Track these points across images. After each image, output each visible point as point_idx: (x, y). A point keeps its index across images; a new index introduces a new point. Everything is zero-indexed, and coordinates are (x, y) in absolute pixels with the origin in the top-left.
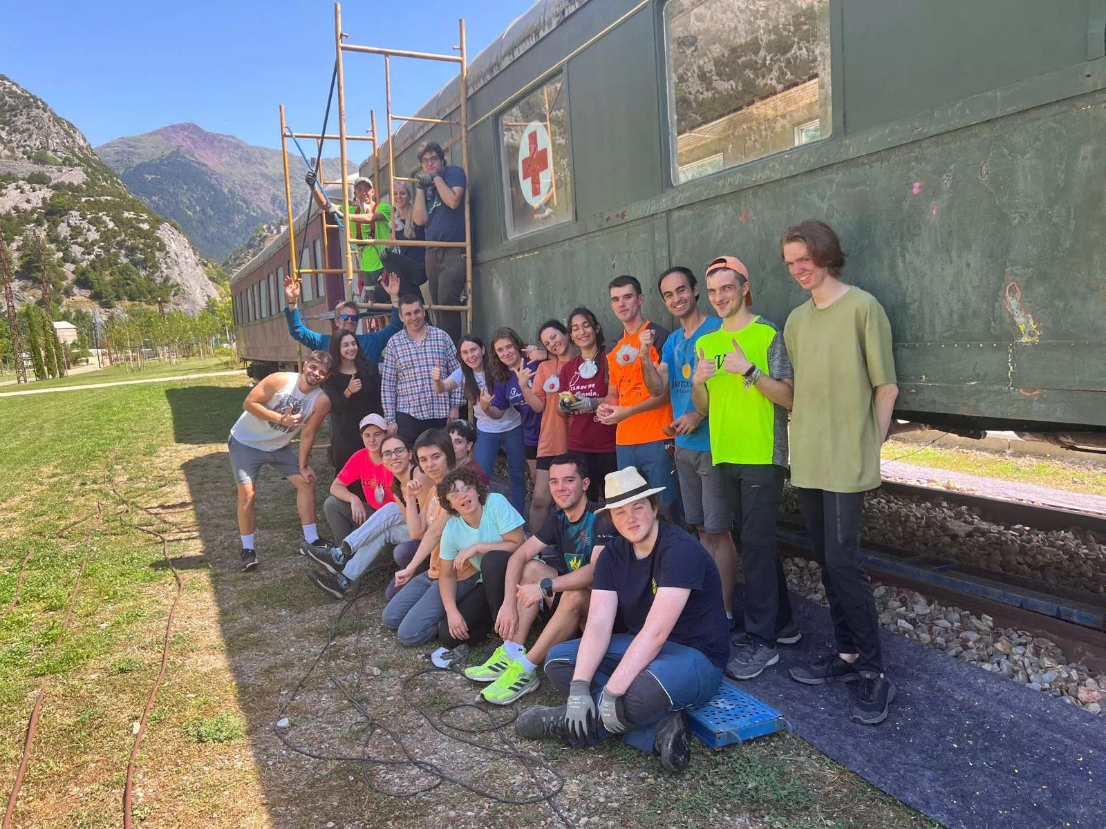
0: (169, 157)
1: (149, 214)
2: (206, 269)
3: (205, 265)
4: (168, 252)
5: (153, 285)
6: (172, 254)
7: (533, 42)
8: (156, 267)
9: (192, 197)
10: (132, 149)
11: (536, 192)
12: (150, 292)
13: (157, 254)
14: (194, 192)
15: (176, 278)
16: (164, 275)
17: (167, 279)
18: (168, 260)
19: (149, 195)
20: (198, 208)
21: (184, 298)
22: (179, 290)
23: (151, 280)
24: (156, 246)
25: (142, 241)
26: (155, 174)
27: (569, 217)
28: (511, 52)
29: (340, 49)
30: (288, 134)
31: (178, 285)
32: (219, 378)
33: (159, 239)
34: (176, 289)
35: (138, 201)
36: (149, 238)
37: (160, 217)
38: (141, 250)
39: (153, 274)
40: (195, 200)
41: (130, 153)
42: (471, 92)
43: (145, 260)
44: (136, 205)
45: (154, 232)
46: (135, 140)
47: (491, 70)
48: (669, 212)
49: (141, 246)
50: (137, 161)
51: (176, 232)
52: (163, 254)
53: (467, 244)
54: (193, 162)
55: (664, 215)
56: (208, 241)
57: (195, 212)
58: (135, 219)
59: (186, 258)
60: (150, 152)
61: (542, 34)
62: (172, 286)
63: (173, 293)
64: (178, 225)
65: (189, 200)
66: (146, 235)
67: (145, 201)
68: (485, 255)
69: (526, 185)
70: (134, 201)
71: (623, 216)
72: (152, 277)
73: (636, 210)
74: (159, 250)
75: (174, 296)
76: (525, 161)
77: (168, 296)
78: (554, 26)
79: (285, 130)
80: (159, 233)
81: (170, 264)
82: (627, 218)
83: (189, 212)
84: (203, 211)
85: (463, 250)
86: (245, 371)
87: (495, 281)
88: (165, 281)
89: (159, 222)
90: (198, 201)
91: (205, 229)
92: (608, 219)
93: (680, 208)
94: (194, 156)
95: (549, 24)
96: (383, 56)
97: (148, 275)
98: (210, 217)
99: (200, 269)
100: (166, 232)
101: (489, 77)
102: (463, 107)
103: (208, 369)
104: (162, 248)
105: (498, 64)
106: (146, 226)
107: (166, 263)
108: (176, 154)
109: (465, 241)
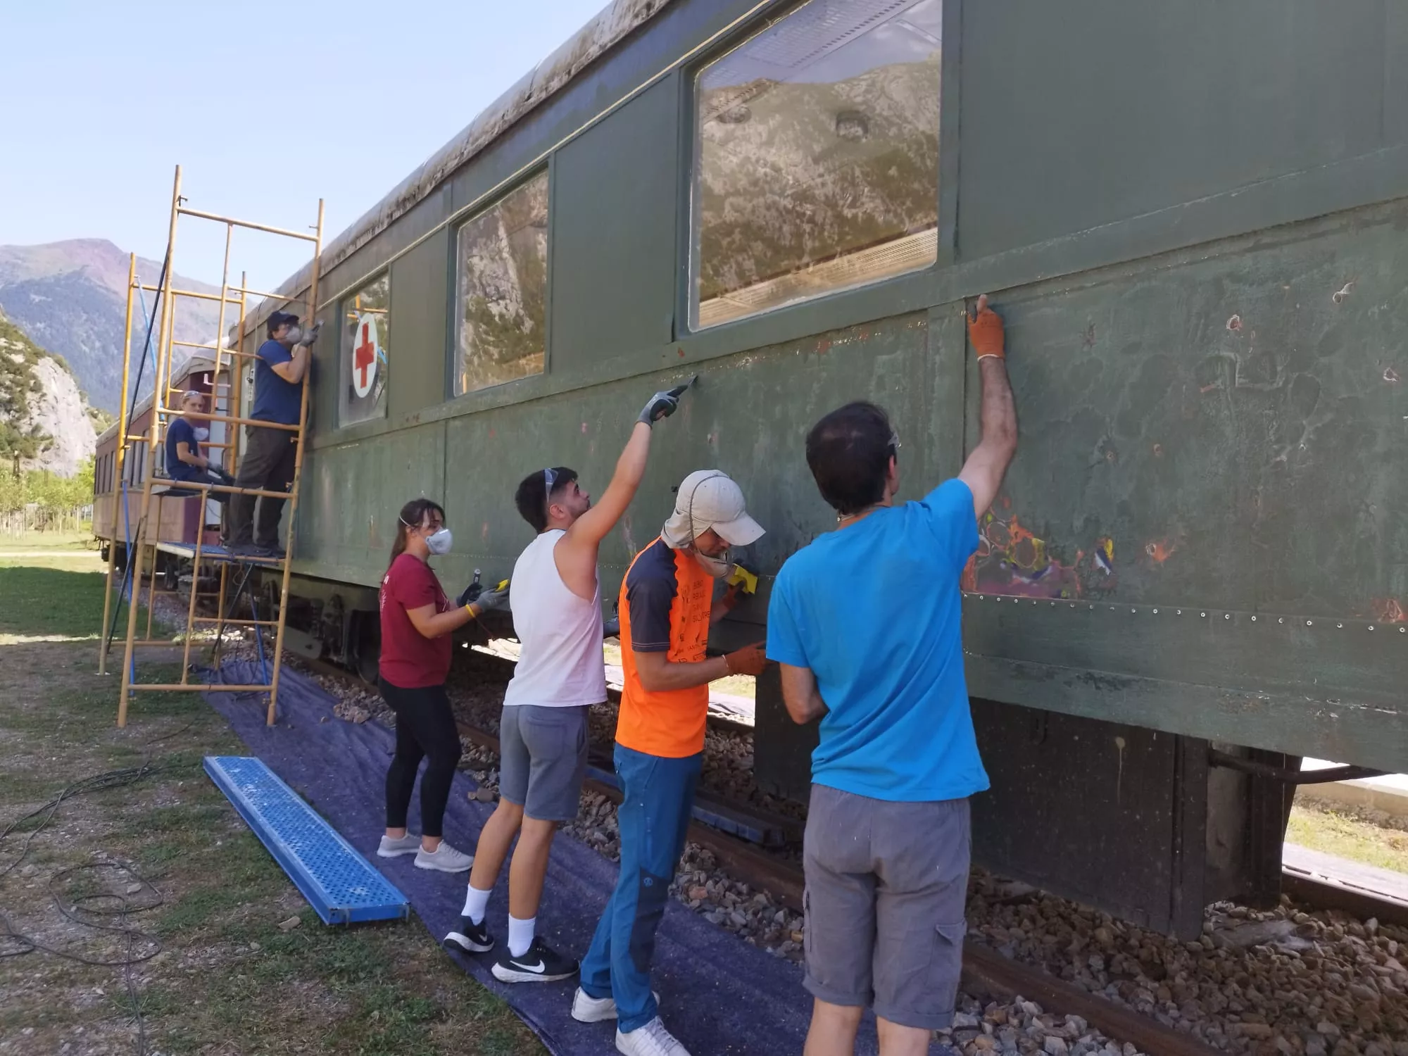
0: (68, 277)
1: (26, 342)
2: (95, 421)
3: (95, 416)
4: (44, 395)
5: (15, 434)
6: (49, 398)
7: (370, 237)
8: (23, 411)
9: (92, 329)
10: (20, 262)
11: (364, 384)
12: (10, 443)
13: (29, 395)
14: (95, 324)
15: (48, 428)
16: (34, 423)
17: (36, 429)
18: (43, 404)
19: (32, 320)
20: (98, 344)
21: (57, 455)
22: (51, 444)
23: (15, 427)
24: (28, 385)
25: (11, 376)
26: (45, 294)
27: (382, 414)
28: (354, 242)
29: (176, 212)
30: (136, 284)
31: (51, 437)
32: (66, 559)
33: (34, 377)
34: (48, 442)
35: (14, 326)
36: (21, 374)
37: (41, 348)
38: (7, 388)
39: (18, 419)
40: (95, 333)
41: (14, 266)
42: (323, 273)
43: (10, 401)
44: (11, 330)
45: (29, 367)
46: (28, 250)
47: (338, 256)
48: (447, 420)
49: (8, 383)
50: (23, 277)
51: (60, 370)
52: (37, 396)
53: (301, 428)
54: (100, 286)
55: (443, 422)
56: (105, 386)
57: (92, 348)
58: (6, 348)
59: (69, 405)
60: (43, 269)
61: (377, 231)
62: (43, 439)
63: (42, 447)
64: (65, 362)
65: (86, 332)
66: (17, 370)
67: (25, 328)
68: (318, 442)
69: (357, 374)
70: (8, 325)
71: (417, 418)
72: (16, 424)
73: (428, 415)
74: (32, 390)
75: (43, 451)
76: (358, 351)
77: (34, 449)
78: (385, 227)
79: (133, 280)
80: (35, 369)
81: (44, 410)
82: (421, 421)
83: (84, 348)
84: (104, 349)
85: (296, 434)
86: (99, 553)
87: (324, 470)
88: (33, 431)
89: (38, 355)
90: (99, 336)
91: (103, 370)
92: (407, 420)
93: (454, 418)
94: (103, 280)
95: (382, 223)
96: (226, 224)
97: (11, 422)
98: (113, 357)
99: (87, 420)
100: (45, 370)
101: (337, 262)
102: (313, 287)
103: (58, 547)
104: (37, 388)
105: (344, 251)
106: (18, 359)
107: (39, 408)
108: (78, 274)
109: (298, 424)
